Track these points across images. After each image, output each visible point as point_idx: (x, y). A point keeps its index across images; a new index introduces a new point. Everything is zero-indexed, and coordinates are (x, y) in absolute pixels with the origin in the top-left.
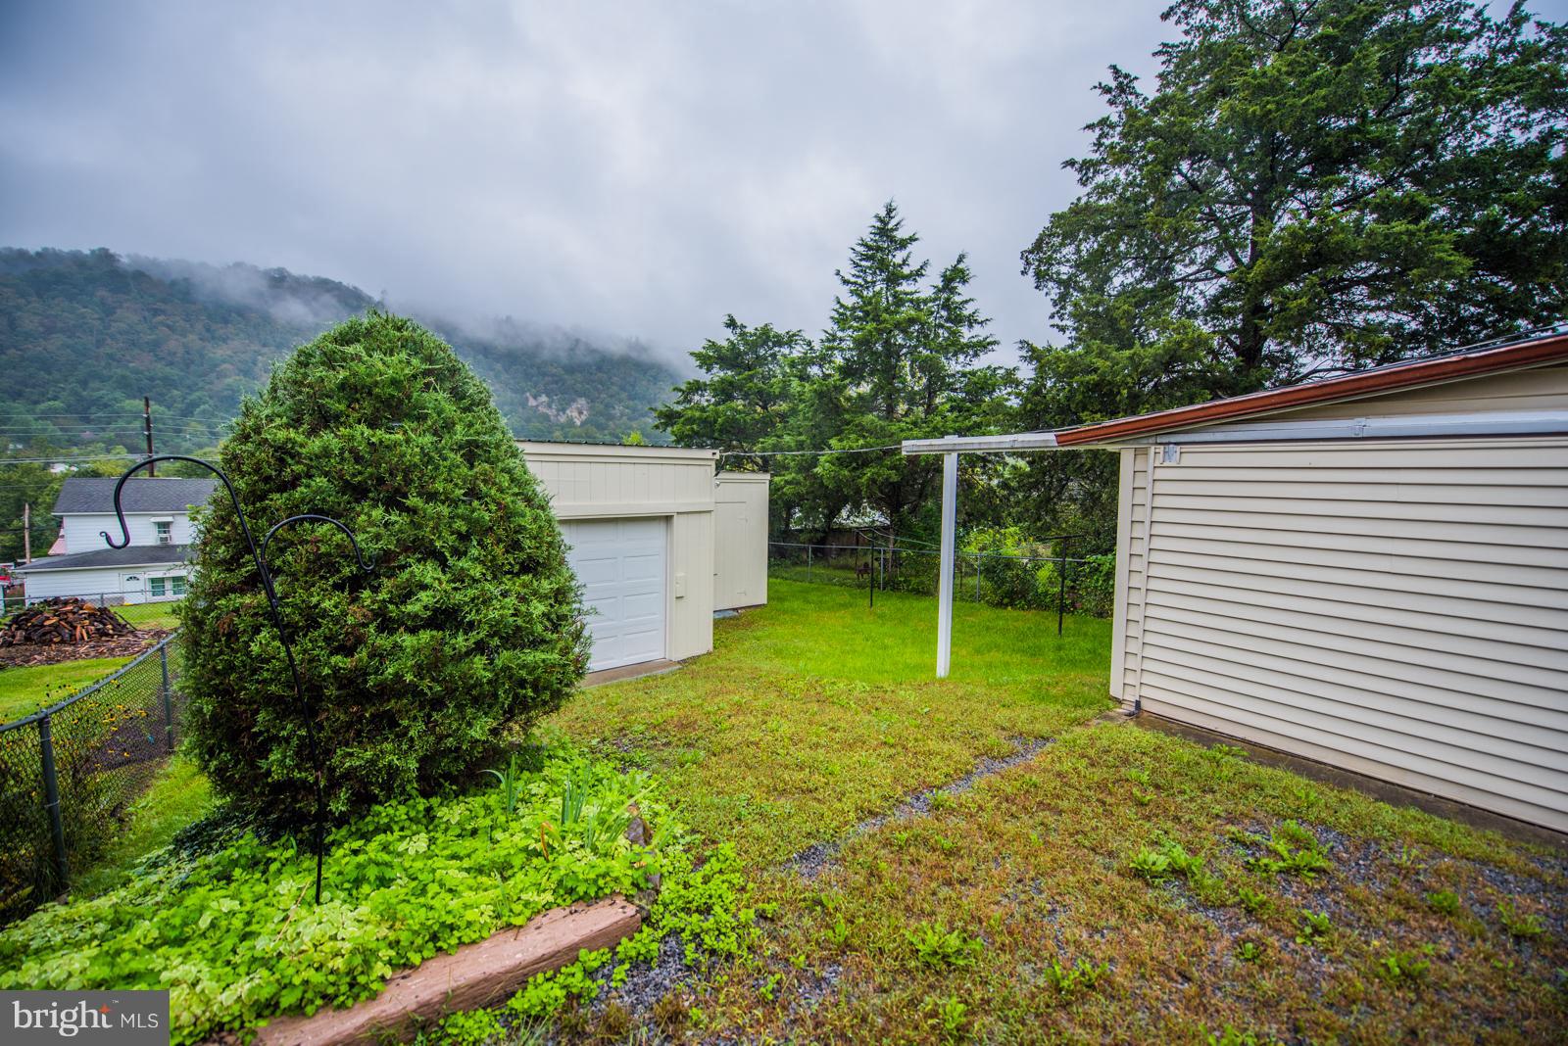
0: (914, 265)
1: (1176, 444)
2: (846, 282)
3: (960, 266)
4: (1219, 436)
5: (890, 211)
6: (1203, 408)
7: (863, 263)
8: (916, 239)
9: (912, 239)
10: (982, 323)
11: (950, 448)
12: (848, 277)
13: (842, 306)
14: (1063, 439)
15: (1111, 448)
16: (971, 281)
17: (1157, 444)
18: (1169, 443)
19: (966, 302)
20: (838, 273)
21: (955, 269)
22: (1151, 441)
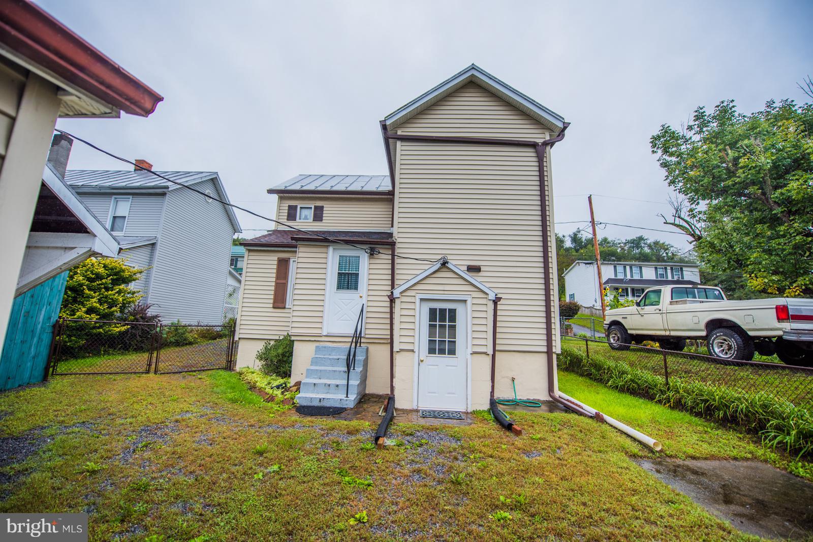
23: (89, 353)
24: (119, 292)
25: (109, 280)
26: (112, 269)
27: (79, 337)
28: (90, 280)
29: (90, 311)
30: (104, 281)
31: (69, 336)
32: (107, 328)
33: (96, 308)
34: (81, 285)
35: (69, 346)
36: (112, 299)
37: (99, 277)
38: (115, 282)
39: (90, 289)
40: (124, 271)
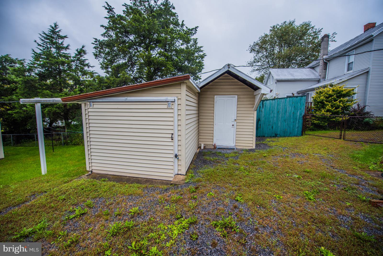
0: (65, 45)
1: (92, 102)
2: (39, 45)
3: (83, 49)
4: (101, 100)
5: (56, 26)
6: (94, 93)
7: (46, 40)
8: (67, 37)
9: (66, 37)
10: (92, 67)
11: (37, 102)
12: (40, 44)
13: (36, 53)
14: (63, 100)
15: (79, 103)
16: (87, 54)
17: (88, 102)
18: (91, 102)
19: (85, 60)
20: (35, 41)
21: (81, 49)
22: (87, 101)
23: (331, 129)
24: (340, 102)
25: (335, 96)
26: (337, 91)
27: (325, 122)
28: (326, 97)
29: (328, 111)
30: (333, 97)
31: (321, 121)
32: (337, 118)
33: (330, 109)
34: (323, 100)
35: (321, 125)
36: (337, 105)
37: (331, 96)
38: (339, 97)
39: (327, 102)
40: (342, 91)
